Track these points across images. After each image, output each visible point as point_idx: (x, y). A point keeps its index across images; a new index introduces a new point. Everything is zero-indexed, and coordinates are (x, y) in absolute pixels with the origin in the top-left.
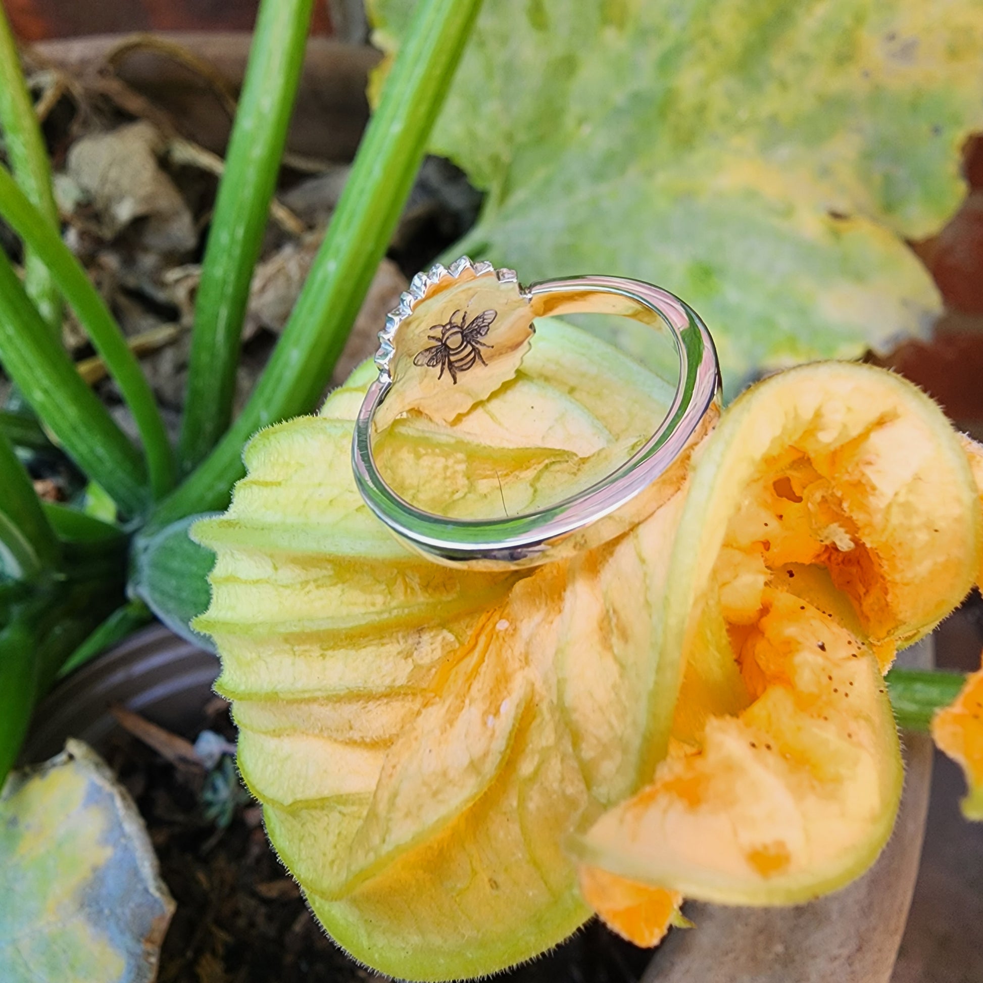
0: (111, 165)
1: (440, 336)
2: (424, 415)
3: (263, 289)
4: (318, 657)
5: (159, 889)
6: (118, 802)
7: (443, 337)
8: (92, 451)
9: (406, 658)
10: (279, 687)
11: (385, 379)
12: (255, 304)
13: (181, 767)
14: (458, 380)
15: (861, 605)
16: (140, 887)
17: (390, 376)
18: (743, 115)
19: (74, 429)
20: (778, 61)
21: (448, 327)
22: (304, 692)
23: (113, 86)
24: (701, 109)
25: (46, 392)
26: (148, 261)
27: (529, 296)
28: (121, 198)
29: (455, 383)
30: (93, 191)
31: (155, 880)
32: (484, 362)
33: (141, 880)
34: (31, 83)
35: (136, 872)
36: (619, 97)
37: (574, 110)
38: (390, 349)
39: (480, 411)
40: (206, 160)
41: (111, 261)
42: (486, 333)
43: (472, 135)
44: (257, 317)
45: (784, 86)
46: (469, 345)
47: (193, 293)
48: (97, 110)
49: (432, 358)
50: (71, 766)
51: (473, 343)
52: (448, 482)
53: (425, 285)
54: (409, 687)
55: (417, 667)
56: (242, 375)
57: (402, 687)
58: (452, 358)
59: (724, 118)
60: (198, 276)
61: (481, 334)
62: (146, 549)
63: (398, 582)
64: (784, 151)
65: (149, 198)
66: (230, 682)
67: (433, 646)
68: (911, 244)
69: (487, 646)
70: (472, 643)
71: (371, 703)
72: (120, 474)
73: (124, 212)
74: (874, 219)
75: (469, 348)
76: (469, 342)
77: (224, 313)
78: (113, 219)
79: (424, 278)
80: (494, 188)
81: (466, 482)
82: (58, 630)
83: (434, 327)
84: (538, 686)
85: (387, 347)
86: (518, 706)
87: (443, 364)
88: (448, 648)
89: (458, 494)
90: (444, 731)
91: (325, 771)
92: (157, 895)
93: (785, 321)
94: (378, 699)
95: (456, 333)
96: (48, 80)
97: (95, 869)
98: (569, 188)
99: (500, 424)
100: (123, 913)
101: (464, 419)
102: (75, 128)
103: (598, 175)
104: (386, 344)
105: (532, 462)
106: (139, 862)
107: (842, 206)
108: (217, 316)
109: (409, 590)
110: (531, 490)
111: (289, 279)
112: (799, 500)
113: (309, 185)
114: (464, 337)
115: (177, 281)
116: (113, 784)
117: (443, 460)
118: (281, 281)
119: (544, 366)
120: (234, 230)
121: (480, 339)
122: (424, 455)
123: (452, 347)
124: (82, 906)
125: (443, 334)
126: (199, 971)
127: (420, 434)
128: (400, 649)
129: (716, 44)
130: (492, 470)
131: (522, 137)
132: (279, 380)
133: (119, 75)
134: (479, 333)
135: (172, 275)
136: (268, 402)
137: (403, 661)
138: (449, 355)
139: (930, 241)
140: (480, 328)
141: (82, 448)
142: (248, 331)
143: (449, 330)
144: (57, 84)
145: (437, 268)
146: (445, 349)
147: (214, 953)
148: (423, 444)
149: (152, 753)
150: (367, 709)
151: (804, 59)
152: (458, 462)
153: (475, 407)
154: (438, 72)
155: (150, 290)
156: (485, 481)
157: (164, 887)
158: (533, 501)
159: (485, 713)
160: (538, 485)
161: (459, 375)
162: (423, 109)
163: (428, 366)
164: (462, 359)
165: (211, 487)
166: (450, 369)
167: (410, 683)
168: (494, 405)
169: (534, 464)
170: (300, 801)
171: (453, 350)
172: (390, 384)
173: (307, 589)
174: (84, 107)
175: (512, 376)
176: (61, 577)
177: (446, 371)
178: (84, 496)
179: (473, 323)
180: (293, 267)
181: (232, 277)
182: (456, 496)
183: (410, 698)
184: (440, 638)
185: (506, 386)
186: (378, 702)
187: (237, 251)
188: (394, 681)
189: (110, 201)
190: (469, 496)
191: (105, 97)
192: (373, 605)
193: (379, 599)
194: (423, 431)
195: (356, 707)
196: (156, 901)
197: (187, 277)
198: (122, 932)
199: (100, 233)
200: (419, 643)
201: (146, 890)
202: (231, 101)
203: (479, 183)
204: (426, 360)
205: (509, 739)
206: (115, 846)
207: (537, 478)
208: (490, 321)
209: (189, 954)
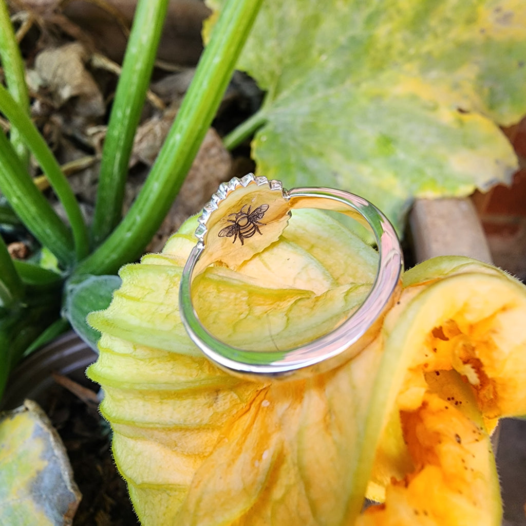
0: (59, 66)
1: (235, 219)
2: (223, 264)
3: (141, 141)
4: (158, 403)
5: (73, 487)
6: (52, 438)
7: (236, 220)
8: (44, 231)
9: (209, 407)
10: (135, 418)
11: (201, 246)
12: (136, 149)
13: (90, 405)
14: (244, 243)
15: (478, 393)
16: (63, 484)
17: (203, 245)
18: (412, 51)
19: (34, 218)
20: (433, 22)
21: (240, 214)
22: (149, 423)
23: (61, 20)
24: (389, 48)
25: (19, 198)
26: (79, 121)
27: (289, 197)
28: (64, 85)
29: (243, 244)
30: (49, 81)
31: (71, 482)
32: (260, 233)
33: (63, 481)
34: (14, 18)
35: (60, 476)
36: (342, 39)
37: (318, 46)
38: (204, 229)
39: (257, 258)
40: (111, 66)
41: (58, 119)
42: (262, 217)
43: (259, 59)
44: (137, 156)
45: (436, 36)
46: (252, 224)
47: (102, 141)
48: (52, 33)
49: (229, 232)
50: (27, 413)
51: (254, 223)
52: (237, 307)
53: (226, 191)
54: (210, 425)
55: (216, 413)
56: (128, 186)
57: (206, 424)
58: (242, 232)
59: (402, 54)
60: (105, 132)
61: (259, 218)
62: (72, 291)
63: (205, 364)
64: (434, 74)
65: (79, 86)
66: (108, 408)
67: (225, 401)
68: (503, 129)
69: (257, 414)
70: (247, 408)
71: (187, 432)
72: (59, 244)
73: (66, 93)
74: (483, 114)
75: (252, 225)
76: (252, 222)
77: (118, 156)
78: (59, 97)
79: (226, 187)
80: (271, 89)
81: (248, 307)
82: (23, 332)
83: (231, 215)
84: (286, 445)
85: (202, 227)
86: (273, 456)
87: (236, 235)
88: (234, 403)
89: (242, 315)
90: (229, 465)
91: (160, 467)
92: (72, 491)
93: (429, 171)
94: (193, 430)
95: (244, 217)
96: (24, 16)
97: (38, 472)
98: (312, 90)
99: (269, 269)
100: (53, 498)
101: (248, 263)
102: (40, 44)
103: (329, 84)
104: (202, 225)
105: (288, 297)
106: (62, 472)
107: (465, 105)
108: (114, 158)
109: (211, 369)
110: (285, 318)
111: (155, 135)
112: (447, 339)
113: (169, 79)
114: (249, 219)
115: (94, 134)
116: (49, 427)
117: (234, 294)
118: (150, 137)
119: (295, 230)
120: (125, 110)
121: (258, 220)
122: (223, 291)
123: (241, 225)
124: (31, 491)
125: (237, 219)
126: (97, 519)
127: (221, 279)
128: (206, 401)
129: (399, 12)
130: (264, 301)
131: (287, 61)
132: (147, 199)
133: (65, 13)
134: (258, 217)
135: (91, 130)
136: (141, 211)
137: (207, 409)
138: (240, 229)
139: (513, 127)
140: (259, 214)
141: (39, 229)
142: (132, 162)
143: (240, 216)
144: (29, 19)
145: (234, 181)
146: (237, 227)
147: (105, 510)
148: (223, 283)
149: (75, 397)
150: (185, 436)
151: (448, 21)
152: (244, 296)
153: (255, 256)
154: (242, 28)
155: (79, 136)
156: (259, 307)
157: (76, 486)
158: (286, 327)
159: (254, 459)
160: (290, 315)
161: (245, 240)
162: (233, 49)
163: (227, 236)
164: (247, 232)
165: (108, 257)
166: (240, 237)
167: (211, 423)
168: (266, 256)
169: (288, 298)
170: (146, 483)
171: (242, 226)
172: (203, 249)
173: (152, 362)
174: (45, 32)
175: (276, 239)
176: (24, 305)
177: (238, 238)
178: (40, 254)
179: (254, 211)
180: (158, 129)
181: (123, 136)
182: (242, 316)
183: (210, 431)
184: (229, 396)
185: (273, 245)
186: (192, 432)
187: (126, 122)
188: (201, 421)
189: (58, 87)
190: (249, 317)
191: (57, 26)
192: (191, 375)
193: (195, 373)
194: (223, 277)
195: (178, 434)
196: (71, 493)
197: (99, 132)
198: (52, 509)
199: (52, 104)
200: (217, 398)
201: (66, 487)
202: (127, 30)
203: (263, 86)
204: (226, 234)
205: (267, 476)
206: (49, 460)
207: (290, 310)
208: (264, 210)
209: (92, 510)
